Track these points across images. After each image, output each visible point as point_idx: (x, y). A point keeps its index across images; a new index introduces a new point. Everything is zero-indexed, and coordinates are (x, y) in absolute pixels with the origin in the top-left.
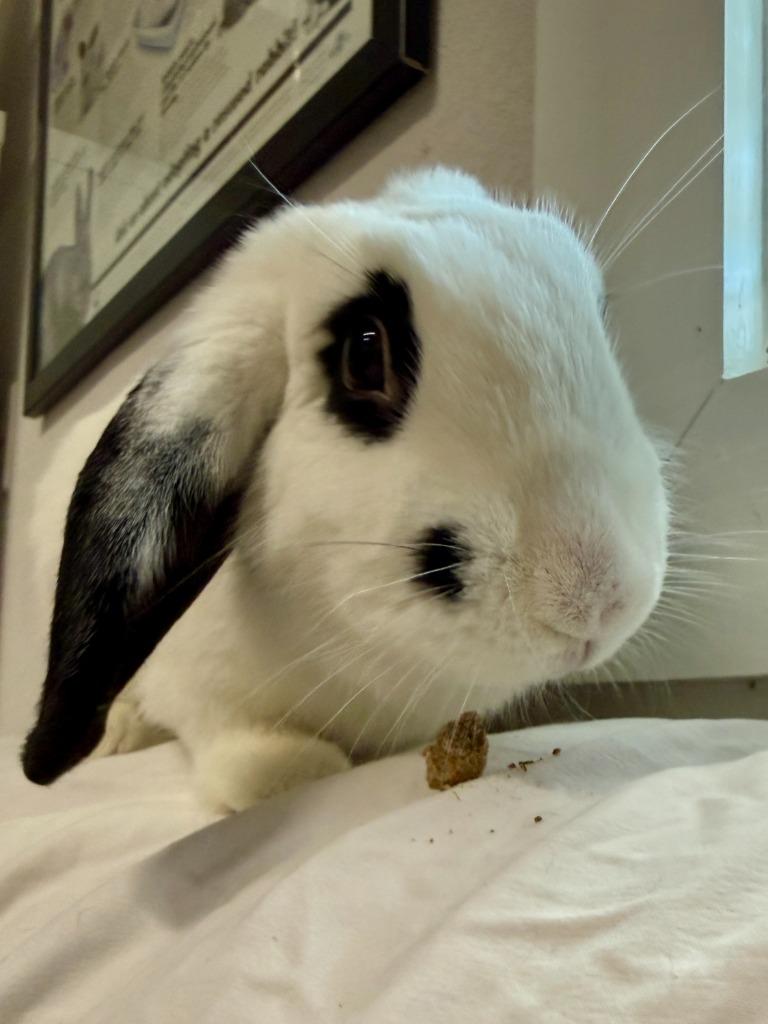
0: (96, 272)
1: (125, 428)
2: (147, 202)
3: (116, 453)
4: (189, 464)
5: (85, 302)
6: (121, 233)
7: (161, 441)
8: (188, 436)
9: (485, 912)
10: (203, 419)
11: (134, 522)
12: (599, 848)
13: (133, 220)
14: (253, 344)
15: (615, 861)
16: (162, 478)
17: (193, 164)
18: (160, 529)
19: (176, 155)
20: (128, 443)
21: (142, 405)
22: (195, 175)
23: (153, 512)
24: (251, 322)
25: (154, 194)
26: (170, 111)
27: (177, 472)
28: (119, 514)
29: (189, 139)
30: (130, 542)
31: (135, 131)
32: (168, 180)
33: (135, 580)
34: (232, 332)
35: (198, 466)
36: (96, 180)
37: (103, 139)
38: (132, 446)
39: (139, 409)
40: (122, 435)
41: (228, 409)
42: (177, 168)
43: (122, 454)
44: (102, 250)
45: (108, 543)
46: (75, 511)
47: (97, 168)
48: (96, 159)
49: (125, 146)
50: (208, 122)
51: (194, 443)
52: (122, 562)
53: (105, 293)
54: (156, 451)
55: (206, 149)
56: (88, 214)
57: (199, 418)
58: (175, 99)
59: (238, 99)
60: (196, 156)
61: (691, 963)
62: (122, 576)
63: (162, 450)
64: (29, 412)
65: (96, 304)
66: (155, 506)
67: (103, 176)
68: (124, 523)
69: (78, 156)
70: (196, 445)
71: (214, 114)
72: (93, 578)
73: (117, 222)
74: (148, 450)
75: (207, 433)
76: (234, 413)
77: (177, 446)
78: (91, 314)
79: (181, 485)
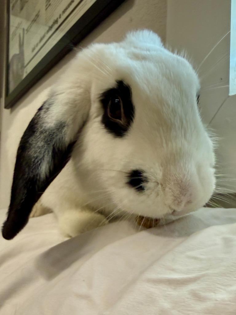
0: (26, 62)
1: (37, 123)
2: (41, 39)
3: (34, 132)
4: (58, 137)
5: (23, 72)
6: (34, 49)
7: (49, 129)
8: (58, 127)
9: (152, 275)
10: (63, 122)
11: (40, 158)
12: (189, 253)
13: (37, 45)
14: (80, 95)
15: (195, 258)
16: (49, 142)
17: (56, 26)
18: (48, 160)
19: (50, 23)
20: (38, 129)
21: (43, 115)
22: (57, 29)
23: (46, 154)
24: (79, 87)
25: (44, 36)
26: (48, 9)
27: (54, 140)
28: (35, 154)
29: (55, 18)
30: (38, 165)
31: (37, 16)
32: (48, 31)
33: (40, 177)
34: (72, 90)
35: (61, 138)
36: (25, 32)
37: (27, 19)
38: (39, 131)
39: (42, 117)
40: (36, 126)
41: (71, 117)
42: (51, 28)
43: (36, 133)
44: (28, 55)
45: (31, 164)
46: (20, 151)
47: (26, 28)
48: (25, 25)
49: (34, 21)
50: (61, 12)
51: (60, 130)
52: (36, 171)
53: (29, 69)
54: (47, 133)
55: (60, 21)
56: (23, 43)
57: (62, 121)
58: (50, 5)
59: (70, 4)
60: (57, 23)
61: (222, 296)
62: (36, 176)
63: (49, 133)
64: (6, 107)
65: (26, 72)
66: (47, 152)
67: (27, 30)
68: (37, 158)
69: (19, 24)
70: (61, 130)
71: (63, 10)
72: (26, 176)
73: (32, 46)
74: (45, 132)
75: (64, 126)
76: (73, 119)
77: (54, 131)
78: (25, 75)
79: (55, 145)
